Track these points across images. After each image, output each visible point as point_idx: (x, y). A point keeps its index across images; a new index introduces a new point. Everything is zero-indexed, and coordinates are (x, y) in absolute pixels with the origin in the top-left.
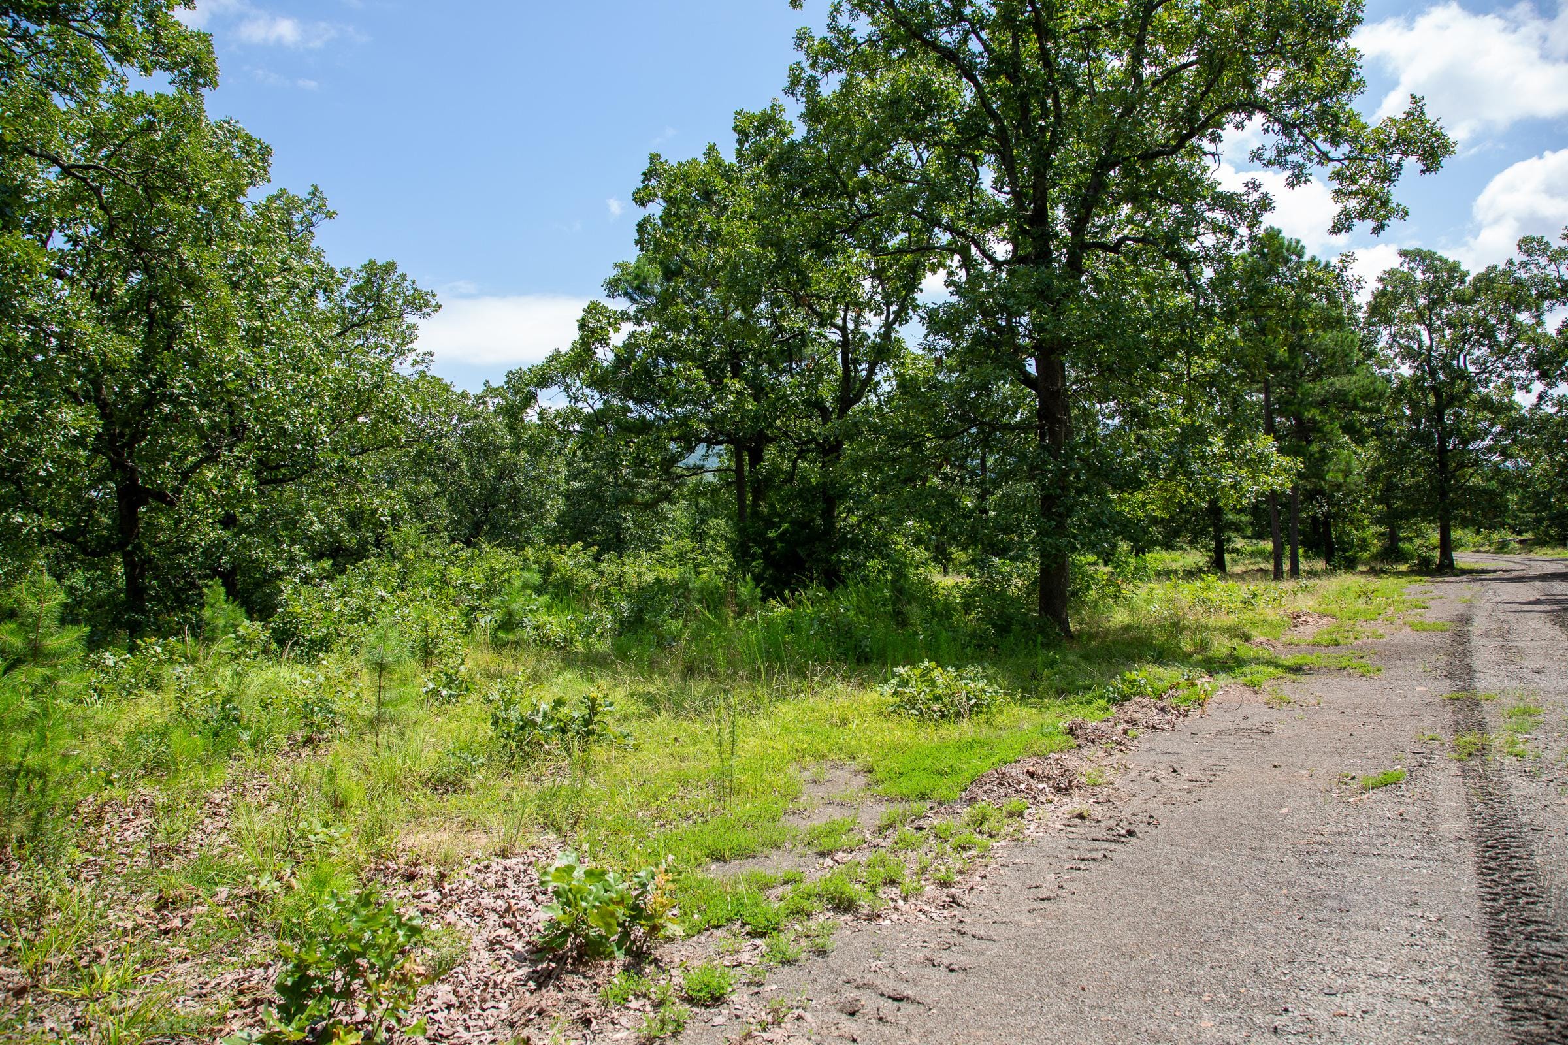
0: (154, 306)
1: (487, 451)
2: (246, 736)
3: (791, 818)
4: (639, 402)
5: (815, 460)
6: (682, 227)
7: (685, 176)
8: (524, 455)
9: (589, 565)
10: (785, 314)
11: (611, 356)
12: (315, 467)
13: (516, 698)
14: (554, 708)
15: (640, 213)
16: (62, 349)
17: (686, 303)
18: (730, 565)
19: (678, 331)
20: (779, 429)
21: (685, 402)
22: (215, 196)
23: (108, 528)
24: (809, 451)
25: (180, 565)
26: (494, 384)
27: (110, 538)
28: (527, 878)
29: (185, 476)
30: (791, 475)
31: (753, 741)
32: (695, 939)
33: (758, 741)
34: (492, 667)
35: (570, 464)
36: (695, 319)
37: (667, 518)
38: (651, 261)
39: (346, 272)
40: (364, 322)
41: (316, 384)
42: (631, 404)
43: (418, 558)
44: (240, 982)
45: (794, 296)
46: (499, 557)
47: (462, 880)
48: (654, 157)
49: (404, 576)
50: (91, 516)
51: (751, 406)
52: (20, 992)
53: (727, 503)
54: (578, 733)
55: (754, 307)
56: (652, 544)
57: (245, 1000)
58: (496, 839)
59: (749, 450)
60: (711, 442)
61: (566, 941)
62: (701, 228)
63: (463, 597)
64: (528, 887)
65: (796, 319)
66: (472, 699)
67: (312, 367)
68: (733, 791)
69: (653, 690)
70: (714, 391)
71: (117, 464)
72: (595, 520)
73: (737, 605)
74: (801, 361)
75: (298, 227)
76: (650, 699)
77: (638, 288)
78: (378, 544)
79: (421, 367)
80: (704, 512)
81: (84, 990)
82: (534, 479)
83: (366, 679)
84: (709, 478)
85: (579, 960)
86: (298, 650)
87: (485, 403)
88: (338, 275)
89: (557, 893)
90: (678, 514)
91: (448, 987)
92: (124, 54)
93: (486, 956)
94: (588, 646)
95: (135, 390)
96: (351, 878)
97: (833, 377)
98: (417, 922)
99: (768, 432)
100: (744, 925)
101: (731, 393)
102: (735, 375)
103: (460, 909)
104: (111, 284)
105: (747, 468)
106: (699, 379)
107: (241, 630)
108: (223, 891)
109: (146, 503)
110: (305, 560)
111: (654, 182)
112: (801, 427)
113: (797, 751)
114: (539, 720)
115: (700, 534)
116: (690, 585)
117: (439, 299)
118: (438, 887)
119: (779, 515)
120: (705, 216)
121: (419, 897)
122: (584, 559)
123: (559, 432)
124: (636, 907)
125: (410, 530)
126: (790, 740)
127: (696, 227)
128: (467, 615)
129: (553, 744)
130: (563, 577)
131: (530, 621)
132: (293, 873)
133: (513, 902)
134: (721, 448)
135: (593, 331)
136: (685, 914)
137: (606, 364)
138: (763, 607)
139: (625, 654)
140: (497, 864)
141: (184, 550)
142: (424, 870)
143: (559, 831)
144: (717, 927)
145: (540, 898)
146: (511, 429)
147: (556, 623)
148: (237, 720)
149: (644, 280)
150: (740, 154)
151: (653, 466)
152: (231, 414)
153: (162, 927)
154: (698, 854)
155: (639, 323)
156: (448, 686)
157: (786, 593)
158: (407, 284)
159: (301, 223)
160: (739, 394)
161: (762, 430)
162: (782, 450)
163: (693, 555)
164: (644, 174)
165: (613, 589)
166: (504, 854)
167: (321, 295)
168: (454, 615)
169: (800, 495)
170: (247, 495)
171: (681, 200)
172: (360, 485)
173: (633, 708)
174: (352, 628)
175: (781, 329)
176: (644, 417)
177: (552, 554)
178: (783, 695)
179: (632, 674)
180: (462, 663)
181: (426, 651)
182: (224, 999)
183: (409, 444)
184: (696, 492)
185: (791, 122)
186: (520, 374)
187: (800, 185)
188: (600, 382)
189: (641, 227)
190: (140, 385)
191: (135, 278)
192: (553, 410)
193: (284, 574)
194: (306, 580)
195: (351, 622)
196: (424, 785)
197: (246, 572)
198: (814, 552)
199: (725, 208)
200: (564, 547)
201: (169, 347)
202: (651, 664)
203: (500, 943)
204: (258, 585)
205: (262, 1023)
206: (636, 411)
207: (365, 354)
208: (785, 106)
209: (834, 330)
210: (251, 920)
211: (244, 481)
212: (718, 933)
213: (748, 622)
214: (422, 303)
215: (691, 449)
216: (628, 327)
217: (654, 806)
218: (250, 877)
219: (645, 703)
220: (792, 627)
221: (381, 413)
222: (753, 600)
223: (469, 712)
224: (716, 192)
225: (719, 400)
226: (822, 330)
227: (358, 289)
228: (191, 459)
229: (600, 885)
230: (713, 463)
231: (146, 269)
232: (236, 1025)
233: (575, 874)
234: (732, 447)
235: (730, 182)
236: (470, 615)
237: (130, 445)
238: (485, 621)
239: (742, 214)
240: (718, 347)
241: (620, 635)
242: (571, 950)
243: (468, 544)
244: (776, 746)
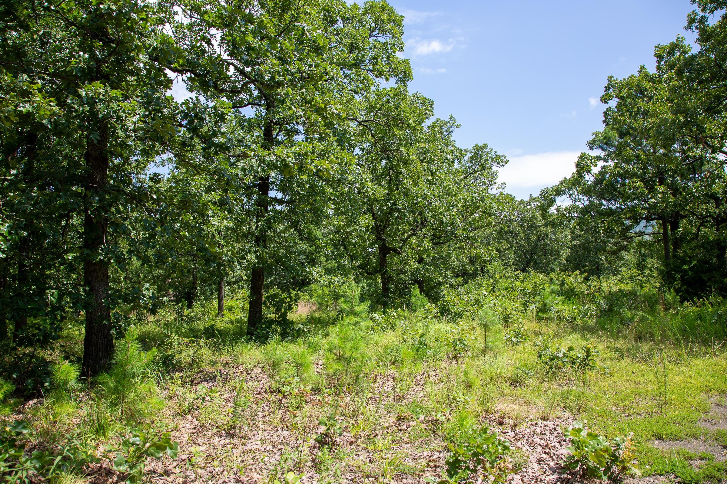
0: (391, 173)
1: (532, 227)
2: (429, 353)
3: (704, 423)
4: (608, 200)
5: (712, 226)
6: (628, 111)
7: (628, 84)
8: (550, 229)
9: (583, 282)
10: (690, 149)
11: (592, 179)
12: (455, 237)
13: (549, 345)
14: (568, 351)
15: (605, 107)
16: (359, 193)
17: (631, 149)
18: (661, 283)
19: (628, 164)
20: (689, 210)
21: (634, 199)
22: (413, 125)
23: (375, 263)
24: (707, 222)
25: (401, 279)
26: (534, 196)
27: (376, 267)
28: (556, 432)
29: (404, 242)
30: (696, 235)
31: (677, 378)
32: (647, 478)
33: (681, 378)
34: (536, 330)
35: (573, 232)
36: (638, 156)
37: (624, 259)
38: (612, 129)
39: (466, 151)
40: (475, 171)
41: (456, 201)
42: (604, 202)
43: (501, 277)
44: (430, 456)
45: (695, 138)
46: (539, 278)
47: (525, 428)
48: (610, 78)
49: (494, 285)
50: (369, 259)
51: (671, 199)
52: (351, 443)
53: (658, 250)
54: (580, 364)
55: (671, 147)
56: (616, 272)
57: (432, 464)
58: (541, 412)
59: (670, 222)
60: (648, 219)
61: (577, 466)
62: (639, 109)
63: (521, 296)
64: (557, 437)
65: (697, 151)
66: (527, 344)
67: (454, 193)
68: (667, 403)
69: (619, 346)
70: (649, 193)
71: (379, 238)
72: (585, 260)
73: (665, 305)
74: (701, 173)
75: (445, 133)
76: (617, 350)
77: (606, 143)
78: (482, 271)
79: (501, 190)
80: (644, 256)
81: (372, 447)
82: (554, 240)
83: (479, 331)
84: (647, 238)
85: (583, 477)
86: (449, 317)
87: (530, 205)
88: (463, 152)
89: (573, 442)
90: (629, 257)
91: (518, 477)
92: (379, 74)
93: (536, 466)
94: (585, 323)
95: (385, 208)
96: (474, 419)
97: (722, 180)
98: (507, 444)
99: (682, 213)
100: (676, 477)
101: (659, 193)
102: (661, 183)
103: (524, 441)
104: (375, 165)
105: (669, 232)
106: (640, 187)
107: (426, 307)
108: (422, 417)
109: (389, 253)
110: (452, 277)
111: (611, 90)
112: (702, 209)
113: (706, 386)
114: (561, 356)
115: (642, 267)
116: (638, 294)
117: (508, 158)
118: (513, 429)
119: (689, 257)
120: (641, 104)
121: (505, 433)
122: (580, 279)
123: (567, 218)
124: (614, 456)
125: (497, 264)
126: (701, 380)
127: (636, 109)
128: (524, 304)
129: (568, 369)
130: (570, 287)
131: (555, 309)
132: (450, 414)
133: (549, 442)
134: (654, 222)
135: (583, 167)
136: (641, 464)
137: (590, 183)
138: (681, 306)
139: (603, 327)
140: (541, 423)
141: (404, 273)
142: (507, 421)
143: (571, 411)
144: (661, 475)
145: (562, 442)
146: (544, 217)
147: (567, 310)
148: (426, 345)
149: (609, 139)
150: (659, 68)
151: (617, 232)
152: (421, 215)
153: (399, 428)
154: (648, 434)
155: (606, 161)
156: (516, 337)
157: (695, 299)
158: (493, 153)
159: (447, 132)
160: (663, 193)
161: (678, 212)
162: (690, 222)
163: (639, 278)
164: (605, 87)
165: (596, 294)
166: (544, 419)
167: (456, 161)
168: (517, 304)
169: (703, 246)
170: (428, 249)
171: (627, 97)
172: (475, 244)
173: (608, 354)
174: (472, 308)
175: (687, 157)
176: (611, 208)
177: (564, 276)
178: (696, 355)
179: (607, 337)
180: (523, 327)
181: (506, 320)
182: (423, 462)
183: (496, 225)
184: (640, 245)
185: (689, 45)
186: (547, 190)
187: (697, 78)
188: (587, 191)
189: (605, 113)
190: (387, 205)
191: (384, 162)
192: (564, 207)
193: (443, 283)
194: (452, 286)
195: (471, 305)
196: (506, 382)
197: (428, 282)
198: (713, 277)
199: (652, 97)
200: (570, 273)
201: (397, 189)
202: (618, 332)
203: (543, 461)
204: (432, 288)
205: (439, 476)
206: (606, 205)
207: (476, 186)
208: (685, 37)
209: (721, 154)
210: (434, 432)
211: (427, 244)
212: (661, 478)
213: (672, 314)
214: (500, 161)
215: (638, 223)
216: (601, 164)
217: (621, 405)
218: (433, 413)
219: (615, 352)
220: (700, 317)
221: (484, 212)
222: (675, 302)
223: (526, 350)
224: (646, 90)
225: (652, 197)
226: (714, 155)
227: (471, 157)
228: (406, 235)
229: (595, 441)
230: (650, 230)
231: (388, 158)
232: (428, 474)
233: (582, 433)
234: (661, 222)
235: (654, 83)
236: (525, 304)
237: (383, 230)
238: (533, 308)
239: (662, 99)
240: (651, 170)
241: (600, 317)
242: (579, 471)
243: (524, 270)
244: (693, 382)
